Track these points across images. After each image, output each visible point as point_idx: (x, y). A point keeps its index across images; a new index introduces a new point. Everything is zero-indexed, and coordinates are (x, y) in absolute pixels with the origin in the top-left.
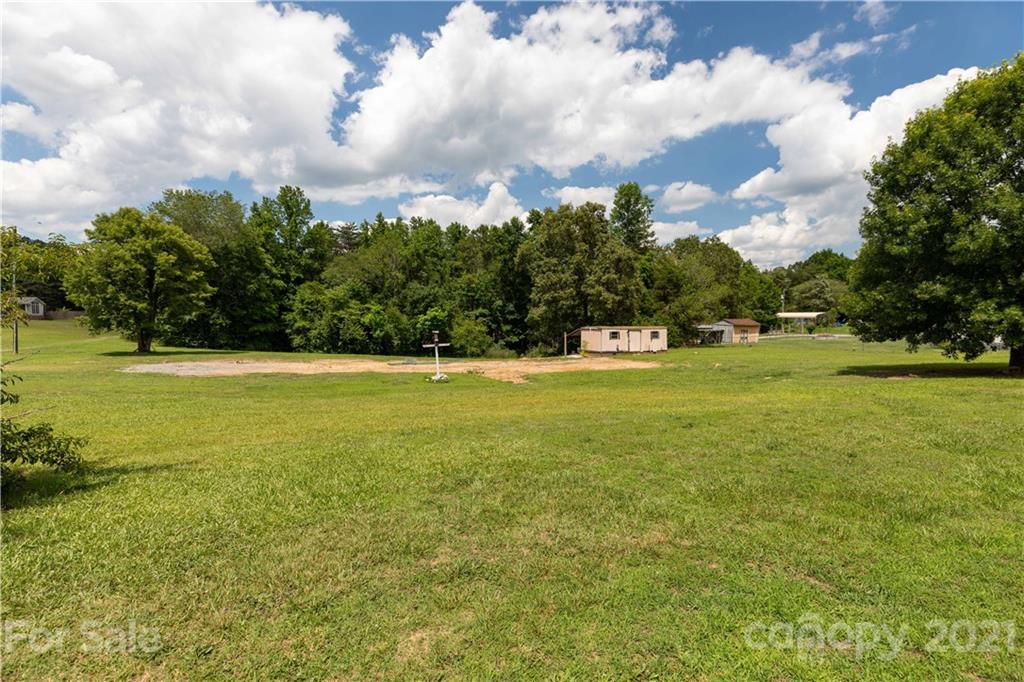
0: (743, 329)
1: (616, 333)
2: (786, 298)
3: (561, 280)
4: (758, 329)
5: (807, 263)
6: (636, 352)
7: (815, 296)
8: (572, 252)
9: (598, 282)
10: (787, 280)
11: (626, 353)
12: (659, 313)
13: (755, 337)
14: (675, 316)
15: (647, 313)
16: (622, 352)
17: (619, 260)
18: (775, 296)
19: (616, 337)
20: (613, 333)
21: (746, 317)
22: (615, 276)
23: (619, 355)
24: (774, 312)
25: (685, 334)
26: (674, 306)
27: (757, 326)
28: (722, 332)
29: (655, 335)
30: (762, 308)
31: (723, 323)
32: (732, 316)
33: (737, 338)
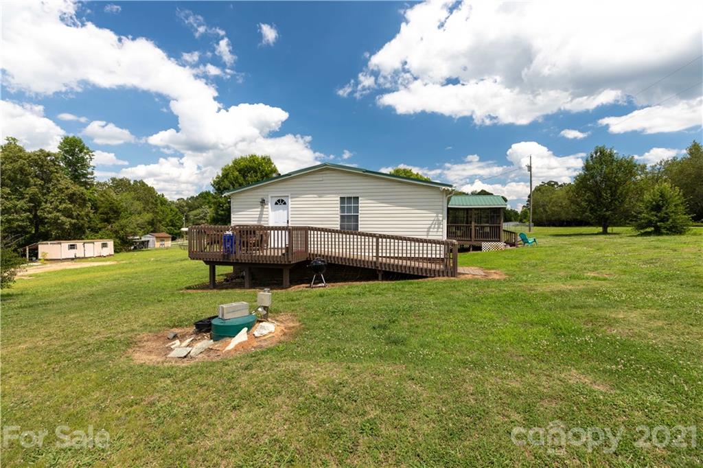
0: (162, 239)
1: (74, 245)
2: (186, 219)
3: (16, 206)
4: (170, 239)
5: (197, 198)
6: (90, 257)
7: (202, 218)
8: (27, 185)
9: (56, 208)
10: (186, 208)
11: (83, 258)
12: (104, 230)
13: (169, 243)
14: (116, 232)
15: (95, 231)
16: (79, 258)
17: (74, 194)
18: (180, 219)
19: (74, 248)
20: (71, 245)
21: (162, 232)
22: (71, 206)
23: (77, 260)
24: (180, 228)
25: (124, 244)
26: (116, 226)
27: (168, 237)
28: (148, 241)
29: (104, 245)
30: (172, 226)
31: (148, 235)
32: (154, 232)
33: (158, 245)
